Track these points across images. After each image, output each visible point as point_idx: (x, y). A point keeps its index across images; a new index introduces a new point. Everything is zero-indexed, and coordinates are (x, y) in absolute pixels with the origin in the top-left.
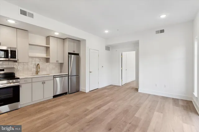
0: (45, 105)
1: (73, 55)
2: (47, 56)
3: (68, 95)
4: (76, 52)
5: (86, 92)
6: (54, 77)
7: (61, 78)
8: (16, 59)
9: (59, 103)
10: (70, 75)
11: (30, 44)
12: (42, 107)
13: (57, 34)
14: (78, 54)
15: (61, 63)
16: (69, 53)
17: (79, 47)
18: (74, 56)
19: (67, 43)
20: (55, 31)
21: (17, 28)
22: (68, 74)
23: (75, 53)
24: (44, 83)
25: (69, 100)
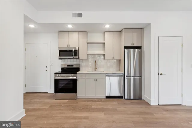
0: (93, 103)
3: (123, 100)
5: (151, 104)
6: (107, 75)
8: (78, 57)
9: (105, 107)
10: (126, 74)
11: (88, 43)
12: (87, 105)
13: (107, 26)
20: (106, 24)
22: (123, 73)
24: (96, 80)
25: (118, 109)
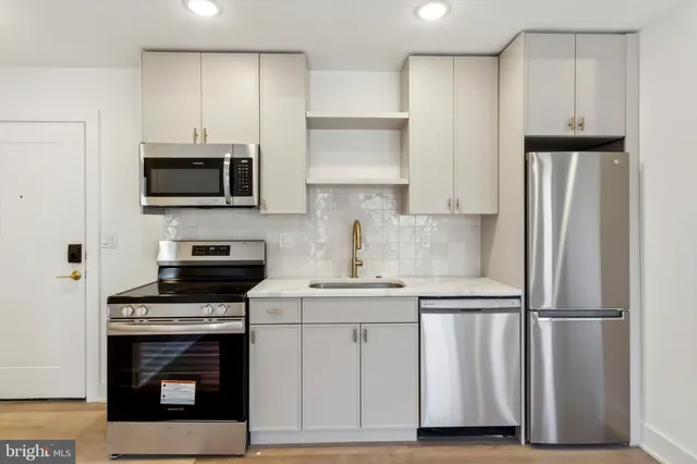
1: (575, 156)
2: (402, 177)
4: (590, 131)
7: (458, 315)
14: (614, 144)
15: (484, 218)
16: (534, 144)
17: (623, 83)
18: (580, 160)
19: (517, 72)
21: (260, 52)
23: (581, 134)
